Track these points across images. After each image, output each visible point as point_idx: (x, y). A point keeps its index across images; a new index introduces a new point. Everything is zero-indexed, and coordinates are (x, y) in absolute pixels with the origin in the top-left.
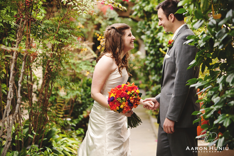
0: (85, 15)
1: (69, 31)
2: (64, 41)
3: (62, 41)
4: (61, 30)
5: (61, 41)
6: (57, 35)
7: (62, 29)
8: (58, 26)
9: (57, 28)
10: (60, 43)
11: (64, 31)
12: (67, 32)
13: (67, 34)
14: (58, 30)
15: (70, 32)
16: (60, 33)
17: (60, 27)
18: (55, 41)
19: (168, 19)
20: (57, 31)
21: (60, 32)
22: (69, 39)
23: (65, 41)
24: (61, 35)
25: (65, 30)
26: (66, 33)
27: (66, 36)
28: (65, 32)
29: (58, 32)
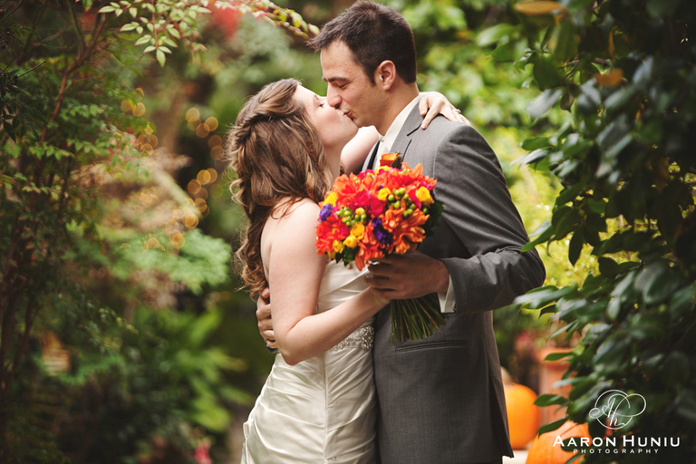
0: (166, 54)
1: (100, 111)
2: (82, 150)
3: (73, 146)
4: (70, 106)
5: (72, 149)
6: (57, 125)
7: (75, 101)
8: (61, 91)
9: (56, 99)
10: (66, 154)
11: (81, 109)
12: (94, 113)
13: (95, 122)
14: (58, 105)
15: (106, 115)
16: (66, 118)
17: (65, 95)
18: (46, 148)
19: (373, 82)
20: (56, 111)
21: (68, 115)
22: (101, 141)
23: (87, 150)
24: (68, 125)
25: (85, 107)
26: (91, 116)
27: (88, 128)
28: (86, 115)
29: (59, 112)
